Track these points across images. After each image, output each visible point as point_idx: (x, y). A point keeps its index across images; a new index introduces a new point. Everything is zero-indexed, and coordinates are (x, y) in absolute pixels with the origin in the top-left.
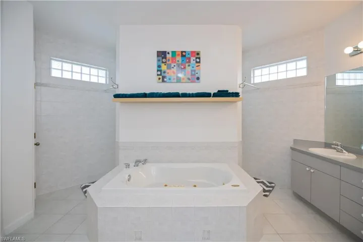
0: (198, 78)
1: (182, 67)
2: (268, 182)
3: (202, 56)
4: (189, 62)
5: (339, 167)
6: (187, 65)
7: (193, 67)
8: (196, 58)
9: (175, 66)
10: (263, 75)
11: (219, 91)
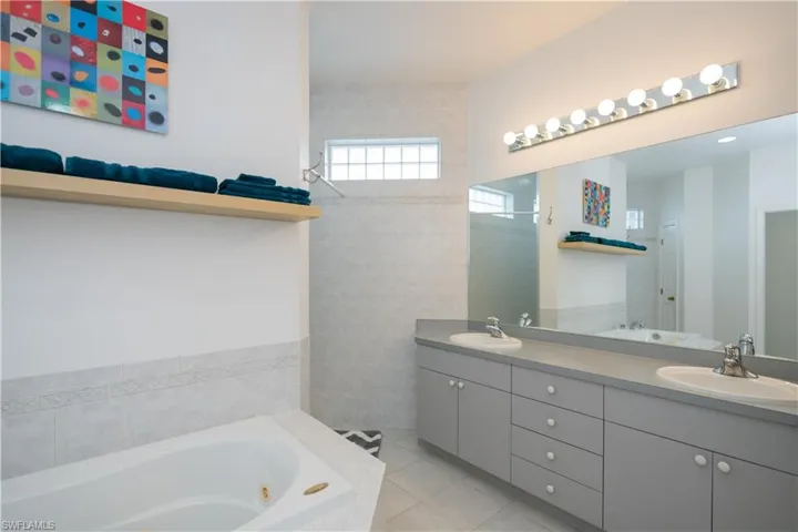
0: (158, 118)
1: (79, 52)
2: (365, 432)
3: (174, 35)
4: (116, 40)
5: (509, 367)
6: (103, 50)
7: (134, 68)
8: (150, 38)
9: (32, 33)
10: (351, 163)
11: (243, 177)
